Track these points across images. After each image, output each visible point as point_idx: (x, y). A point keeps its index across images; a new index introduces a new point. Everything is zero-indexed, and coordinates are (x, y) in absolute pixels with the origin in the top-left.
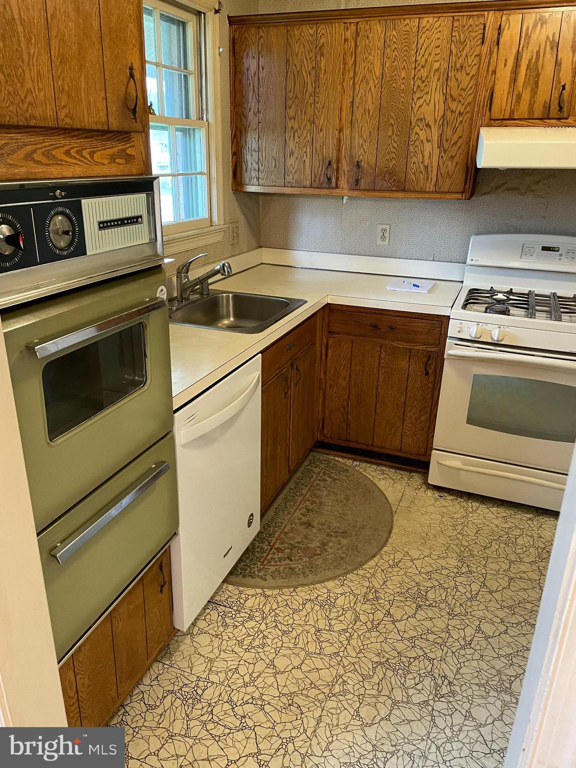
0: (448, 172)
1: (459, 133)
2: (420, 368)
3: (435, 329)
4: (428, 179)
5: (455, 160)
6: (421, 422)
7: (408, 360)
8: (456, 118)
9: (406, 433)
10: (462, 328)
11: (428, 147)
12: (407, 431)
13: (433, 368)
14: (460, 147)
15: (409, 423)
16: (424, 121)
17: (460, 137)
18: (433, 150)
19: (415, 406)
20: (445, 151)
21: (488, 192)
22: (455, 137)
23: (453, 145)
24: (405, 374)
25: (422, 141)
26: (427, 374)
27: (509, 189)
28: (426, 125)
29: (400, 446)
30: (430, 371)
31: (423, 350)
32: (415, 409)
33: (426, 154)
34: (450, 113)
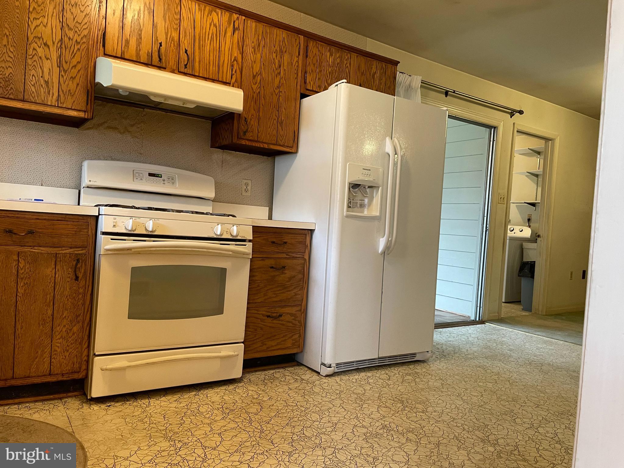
0: (70, 90)
1: (77, 58)
2: (69, 274)
3: (82, 230)
4: (49, 93)
5: (76, 81)
6: (74, 334)
7: (53, 266)
8: (73, 44)
9: (57, 351)
10: (116, 222)
11: (47, 65)
12: (57, 348)
13: (83, 271)
14: (79, 71)
15: (59, 339)
16: (41, 39)
17: (79, 62)
18: (52, 67)
19: (65, 317)
20: (65, 71)
21: (91, 128)
22: (74, 61)
23: (72, 67)
24: (51, 283)
25: (40, 58)
26: (77, 278)
27: (109, 128)
28: (44, 44)
29: (49, 369)
30: (80, 276)
31: (70, 254)
32: (65, 320)
33: (46, 71)
34: (68, 40)
